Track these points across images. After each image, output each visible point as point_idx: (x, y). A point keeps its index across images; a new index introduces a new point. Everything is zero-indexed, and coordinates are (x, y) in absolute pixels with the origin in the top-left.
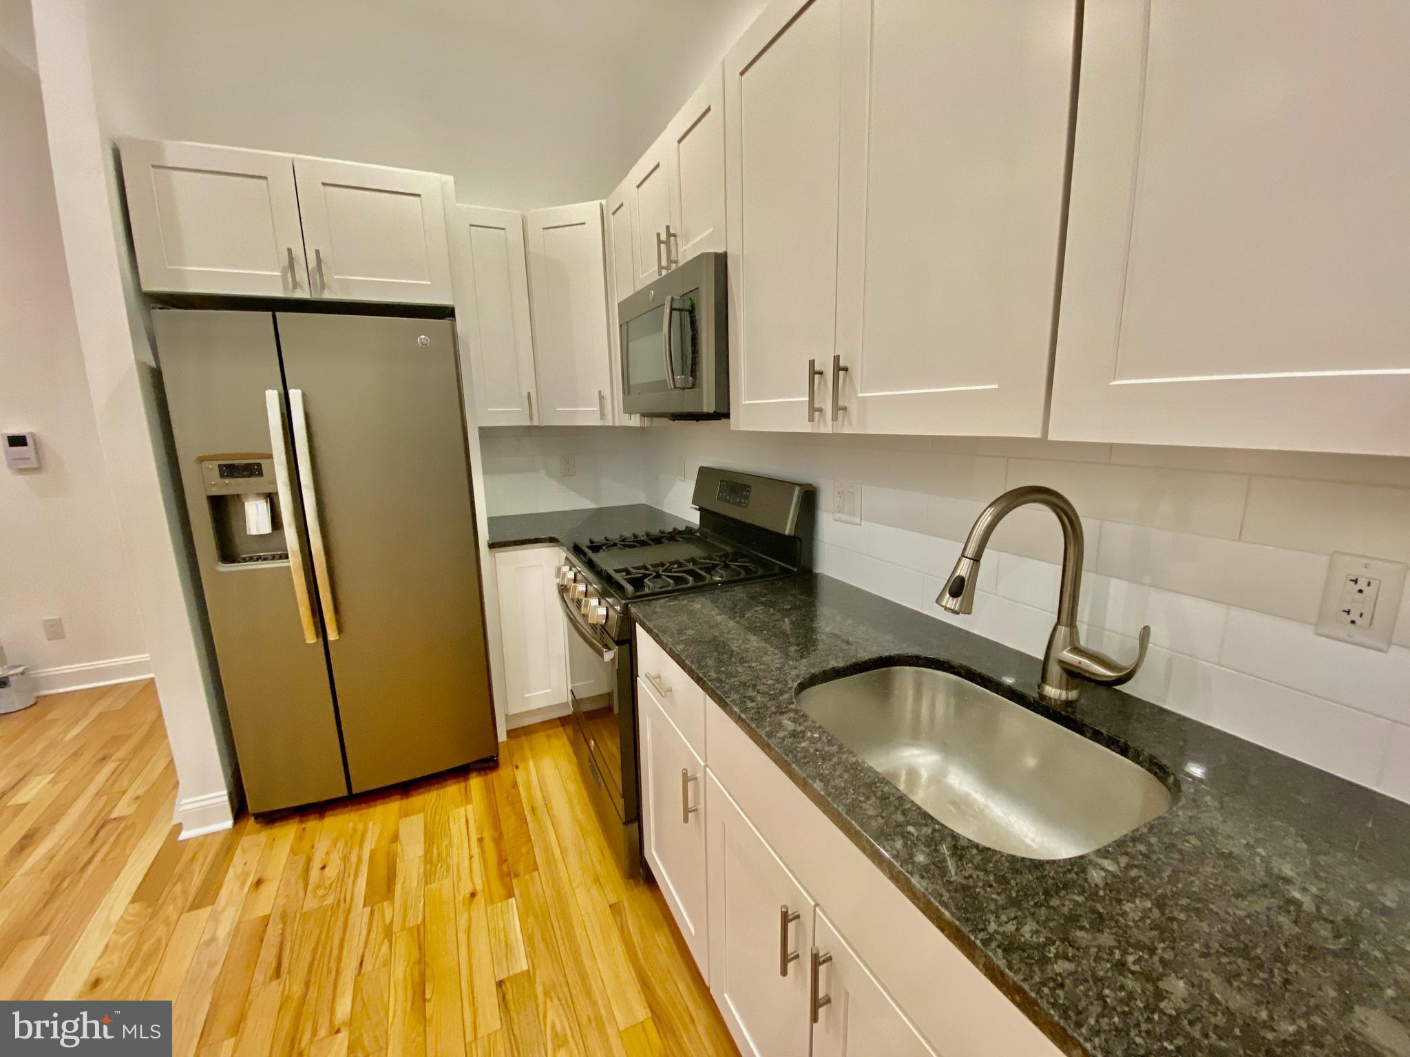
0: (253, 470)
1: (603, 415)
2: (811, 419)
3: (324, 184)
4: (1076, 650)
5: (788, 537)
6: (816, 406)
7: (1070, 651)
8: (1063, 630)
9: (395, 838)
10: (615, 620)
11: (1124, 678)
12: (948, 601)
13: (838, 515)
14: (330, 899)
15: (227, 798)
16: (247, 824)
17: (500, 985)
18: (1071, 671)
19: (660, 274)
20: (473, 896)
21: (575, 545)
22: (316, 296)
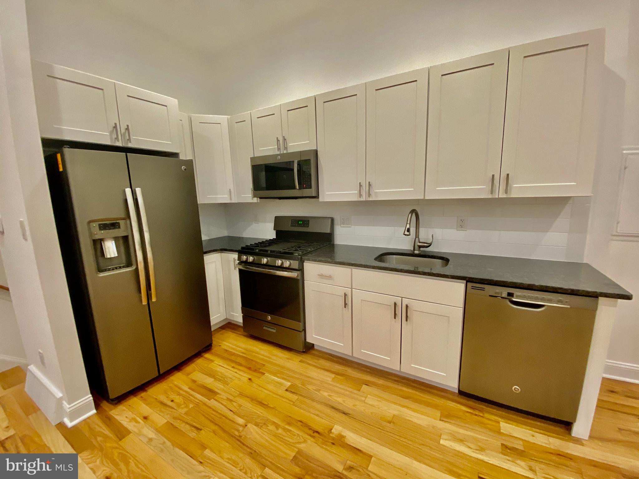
2: (360, 197)
3: (128, 96)
5: (328, 233)
6: (361, 194)
7: (419, 243)
8: (417, 239)
9: (194, 381)
10: (295, 264)
11: (430, 245)
12: (407, 233)
13: (342, 226)
14: (191, 406)
15: (92, 398)
16: (105, 405)
17: (287, 390)
18: (420, 247)
19: (278, 151)
20: (250, 379)
21: (243, 248)
22: (125, 145)
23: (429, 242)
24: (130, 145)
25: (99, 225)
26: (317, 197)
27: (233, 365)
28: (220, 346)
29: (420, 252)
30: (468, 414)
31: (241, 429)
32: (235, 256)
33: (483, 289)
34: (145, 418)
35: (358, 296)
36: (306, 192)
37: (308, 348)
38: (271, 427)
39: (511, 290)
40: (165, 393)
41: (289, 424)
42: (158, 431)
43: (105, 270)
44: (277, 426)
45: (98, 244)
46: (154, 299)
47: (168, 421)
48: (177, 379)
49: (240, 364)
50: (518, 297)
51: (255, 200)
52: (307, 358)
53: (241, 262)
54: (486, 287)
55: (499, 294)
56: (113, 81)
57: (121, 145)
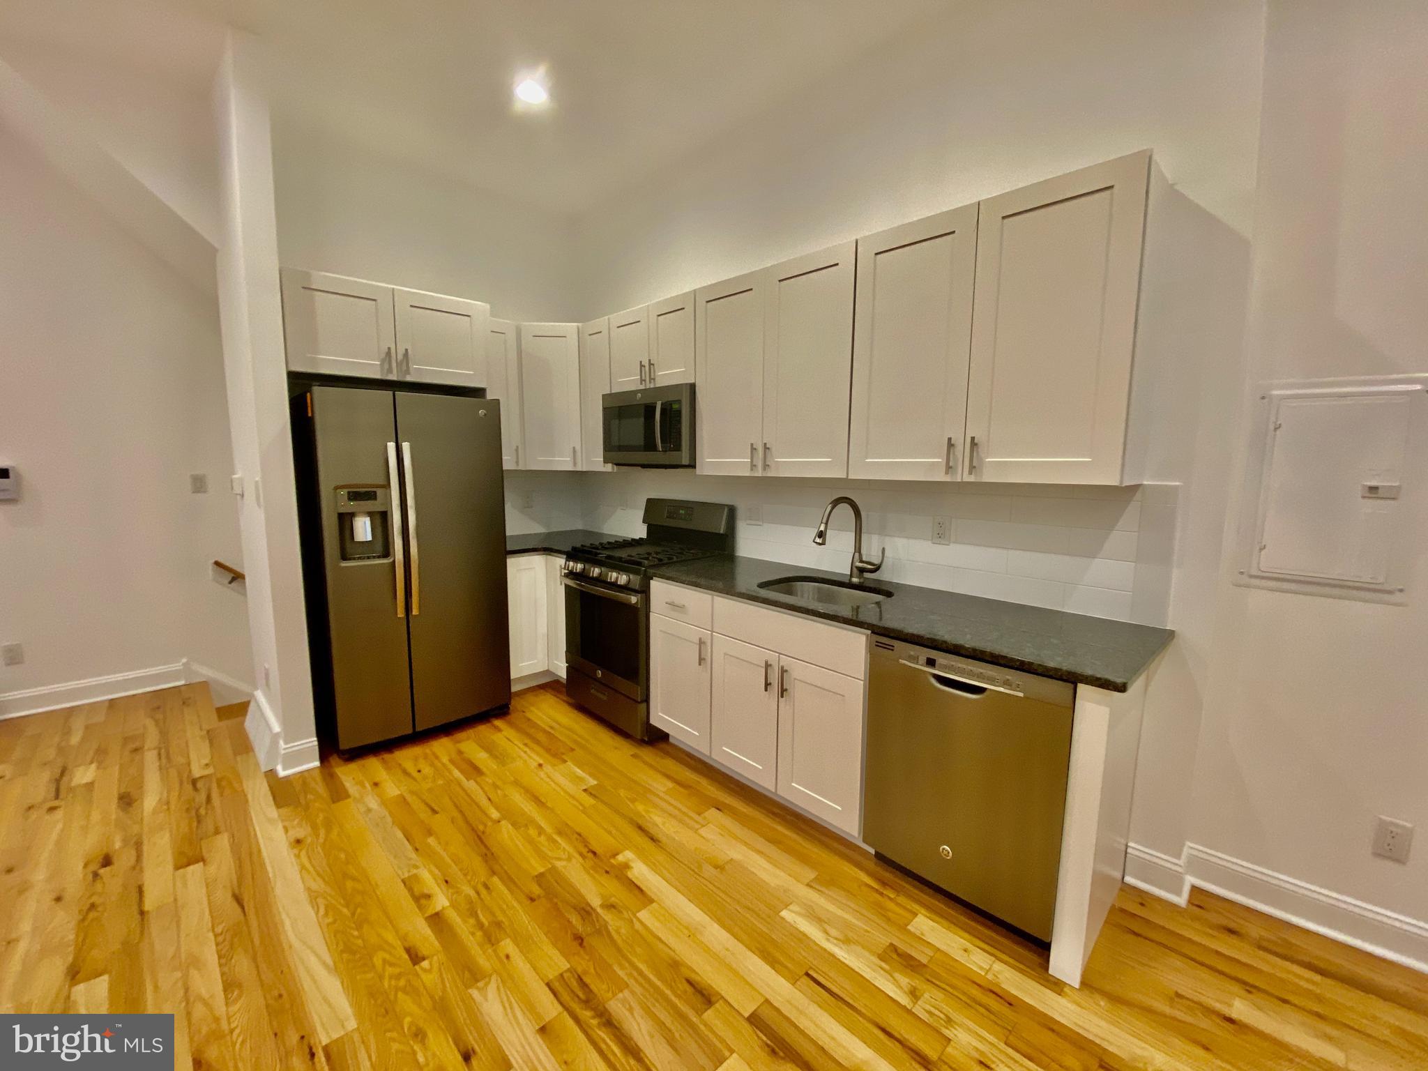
0: (371, 496)
1: (575, 464)
2: (749, 470)
3: (411, 306)
4: (862, 561)
5: (722, 534)
6: (754, 463)
7: (860, 562)
8: (857, 555)
9: (460, 752)
10: (636, 580)
11: (877, 568)
12: (818, 540)
13: (749, 522)
14: (440, 782)
15: (316, 743)
16: (335, 760)
17: (585, 790)
18: (862, 571)
19: (641, 384)
20: (540, 765)
21: (574, 549)
22: (401, 379)
23: (877, 561)
24: (409, 379)
25: (349, 493)
26: (691, 465)
27: (528, 741)
28: (524, 712)
29: (862, 580)
30: (864, 889)
31: (490, 824)
32: (560, 561)
33: (891, 648)
34: (376, 784)
35: (721, 647)
37: (656, 738)
38: (533, 832)
39: (933, 654)
40: (416, 759)
41: (560, 833)
42: (384, 803)
43: (350, 559)
44: (541, 831)
45: (345, 521)
46: (415, 612)
47: (401, 794)
48: (442, 748)
49: (538, 742)
50: (942, 668)
51: (609, 468)
52: (647, 754)
53: (571, 574)
54: (896, 643)
55: (915, 659)
56: (392, 286)
57: (395, 378)
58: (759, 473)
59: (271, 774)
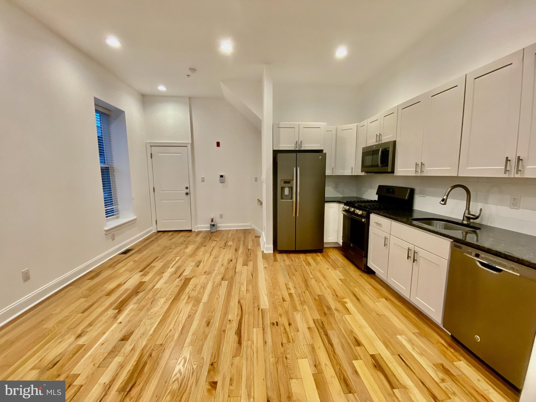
0: (289, 182)
1: (352, 173)
2: (416, 173)
3: (304, 128)
5: (406, 200)
6: (417, 171)
7: (468, 214)
9: (306, 259)
10: (365, 213)
11: (477, 218)
12: (442, 203)
13: (420, 195)
14: (299, 264)
15: (273, 247)
16: (276, 252)
17: (340, 279)
20: (328, 268)
21: (347, 202)
22: (299, 149)
23: (477, 215)
24: (301, 149)
25: (284, 181)
26: (393, 172)
27: (326, 261)
31: (309, 278)
32: (342, 205)
33: (460, 248)
34: (284, 260)
35: (393, 241)
36: (384, 169)
37: (370, 272)
38: (320, 284)
39: (478, 252)
40: (295, 257)
41: (328, 287)
42: (285, 265)
43: (283, 199)
44: (323, 285)
45: (283, 189)
46: (298, 215)
47: (289, 265)
48: (302, 256)
49: (329, 262)
50: (482, 258)
51: (363, 174)
52: (365, 276)
53: (346, 211)
54: (463, 246)
55: (470, 254)
56: (299, 123)
57: (298, 149)
58: (419, 174)
59: (263, 252)
